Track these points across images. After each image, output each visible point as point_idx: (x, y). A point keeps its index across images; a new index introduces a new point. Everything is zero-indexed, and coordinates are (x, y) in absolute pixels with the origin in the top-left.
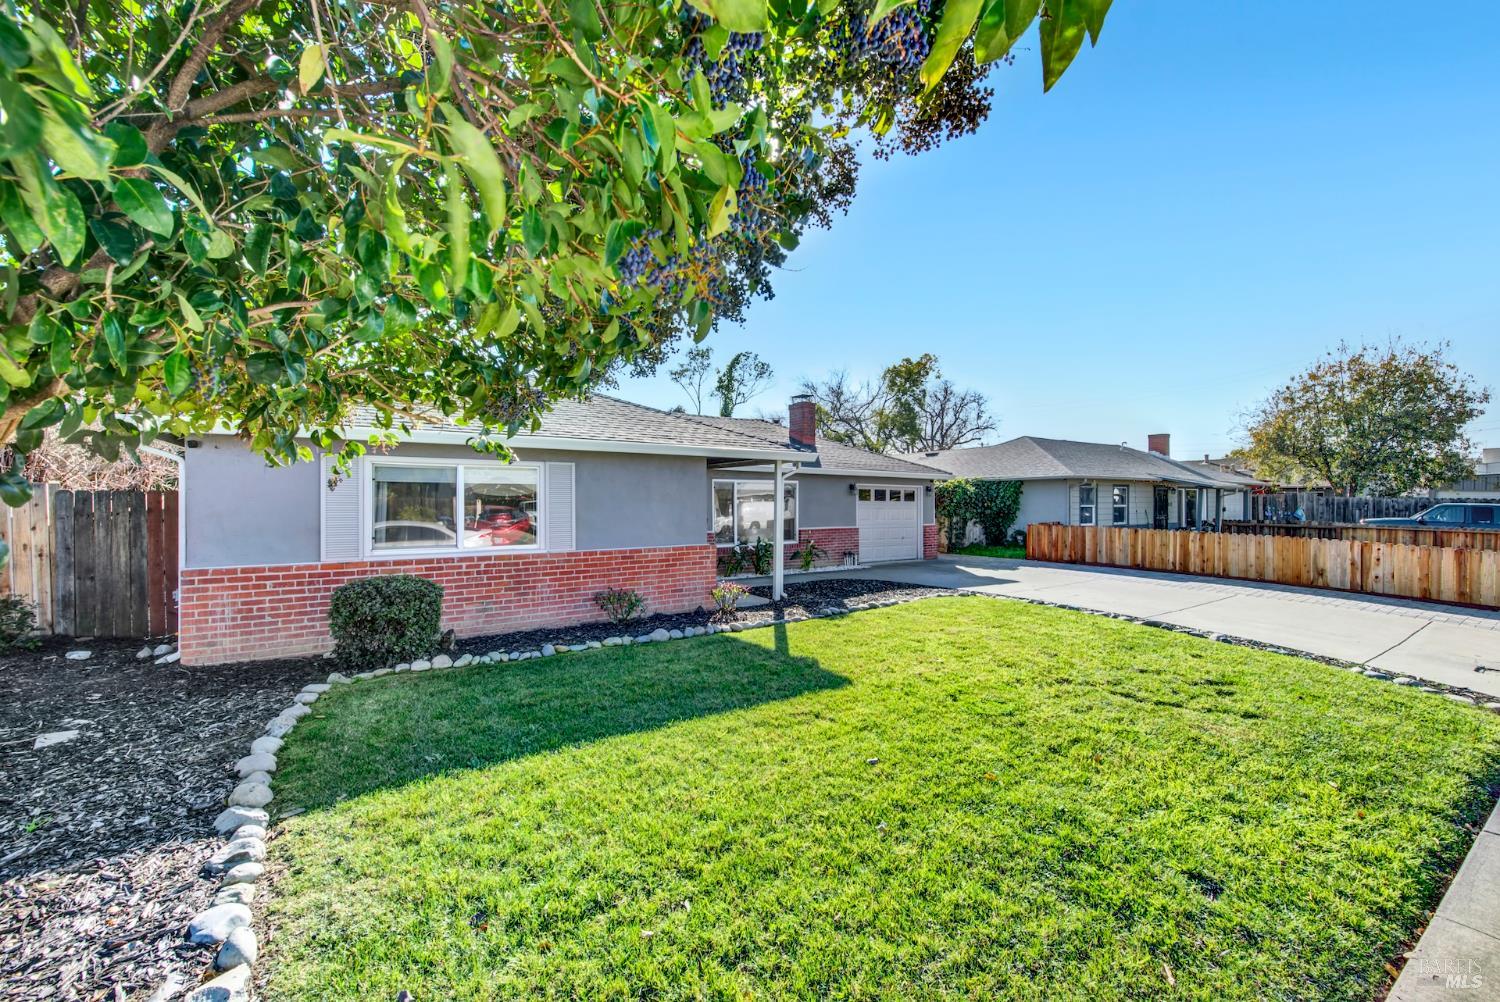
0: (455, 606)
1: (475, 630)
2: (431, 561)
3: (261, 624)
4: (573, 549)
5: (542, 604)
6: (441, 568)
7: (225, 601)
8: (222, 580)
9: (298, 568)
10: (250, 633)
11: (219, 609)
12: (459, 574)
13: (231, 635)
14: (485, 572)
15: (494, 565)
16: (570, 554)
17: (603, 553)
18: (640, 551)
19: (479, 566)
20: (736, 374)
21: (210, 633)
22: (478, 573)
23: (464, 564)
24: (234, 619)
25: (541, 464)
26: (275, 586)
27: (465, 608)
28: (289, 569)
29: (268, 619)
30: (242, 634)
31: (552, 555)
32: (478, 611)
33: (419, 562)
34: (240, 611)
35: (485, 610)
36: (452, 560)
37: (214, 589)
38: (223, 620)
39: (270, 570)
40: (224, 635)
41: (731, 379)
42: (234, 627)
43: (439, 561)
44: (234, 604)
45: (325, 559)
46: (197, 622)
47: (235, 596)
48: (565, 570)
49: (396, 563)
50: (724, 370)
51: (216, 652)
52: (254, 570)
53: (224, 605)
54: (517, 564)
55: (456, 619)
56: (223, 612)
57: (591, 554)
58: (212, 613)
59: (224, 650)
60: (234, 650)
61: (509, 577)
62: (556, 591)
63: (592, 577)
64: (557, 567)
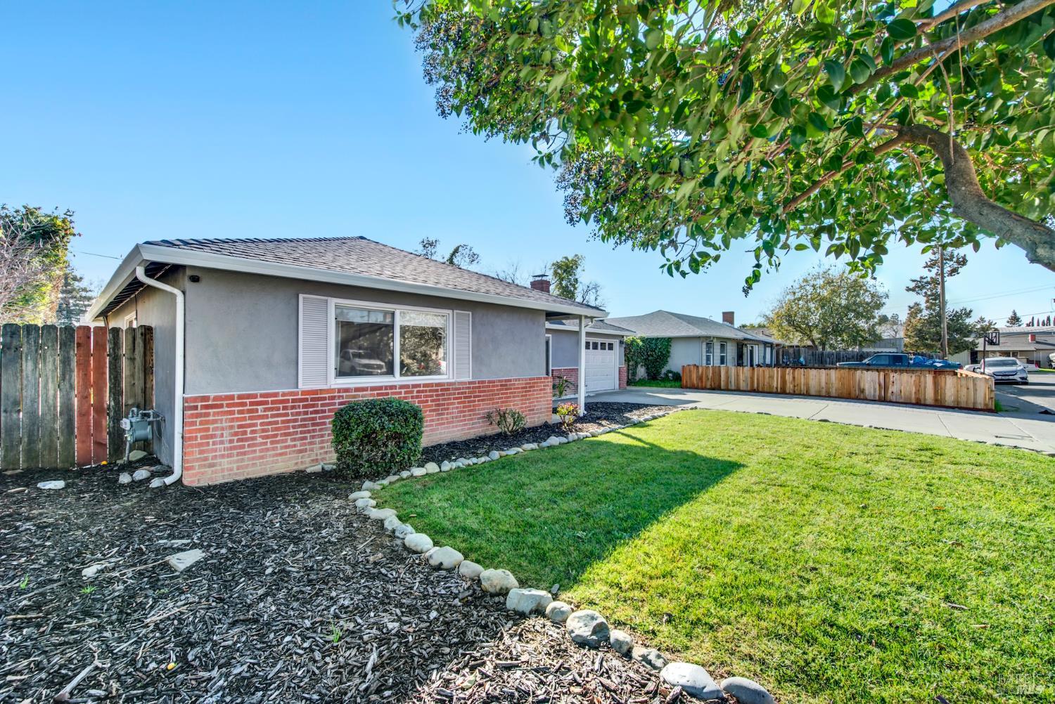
2: (380, 388)
3: (254, 445)
4: (470, 379)
5: (452, 422)
7: (224, 425)
8: (221, 406)
9: (284, 395)
10: (244, 453)
11: (219, 433)
13: (230, 456)
14: (417, 397)
15: (423, 391)
16: (470, 383)
17: (489, 382)
21: (211, 455)
23: (403, 391)
24: (231, 441)
25: (450, 312)
26: (266, 410)
28: (276, 395)
29: (259, 440)
30: (238, 454)
31: (459, 383)
33: (373, 389)
34: (236, 434)
36: (395, 387)
37: (215, 414)
38: (222, 442)
39: (262, 396)
40: (223, 456)
42: (231, 448)
43: (386, 388)
44: (231, 427)
45: (303, 386)
46: (200, 445)
47: (232, 420)
48: (470, 393)
49: (357, 390)
52: (249, 396)
53: (223, 429)
54: (437, 391)
56: (222, 435)
57: (483, 382)
58: (212, 436)
59: (223, 470)
60: (231, 469)
61: (432, 401)
62: (461, 412)
63: (483, 400)
64: (462, 393)
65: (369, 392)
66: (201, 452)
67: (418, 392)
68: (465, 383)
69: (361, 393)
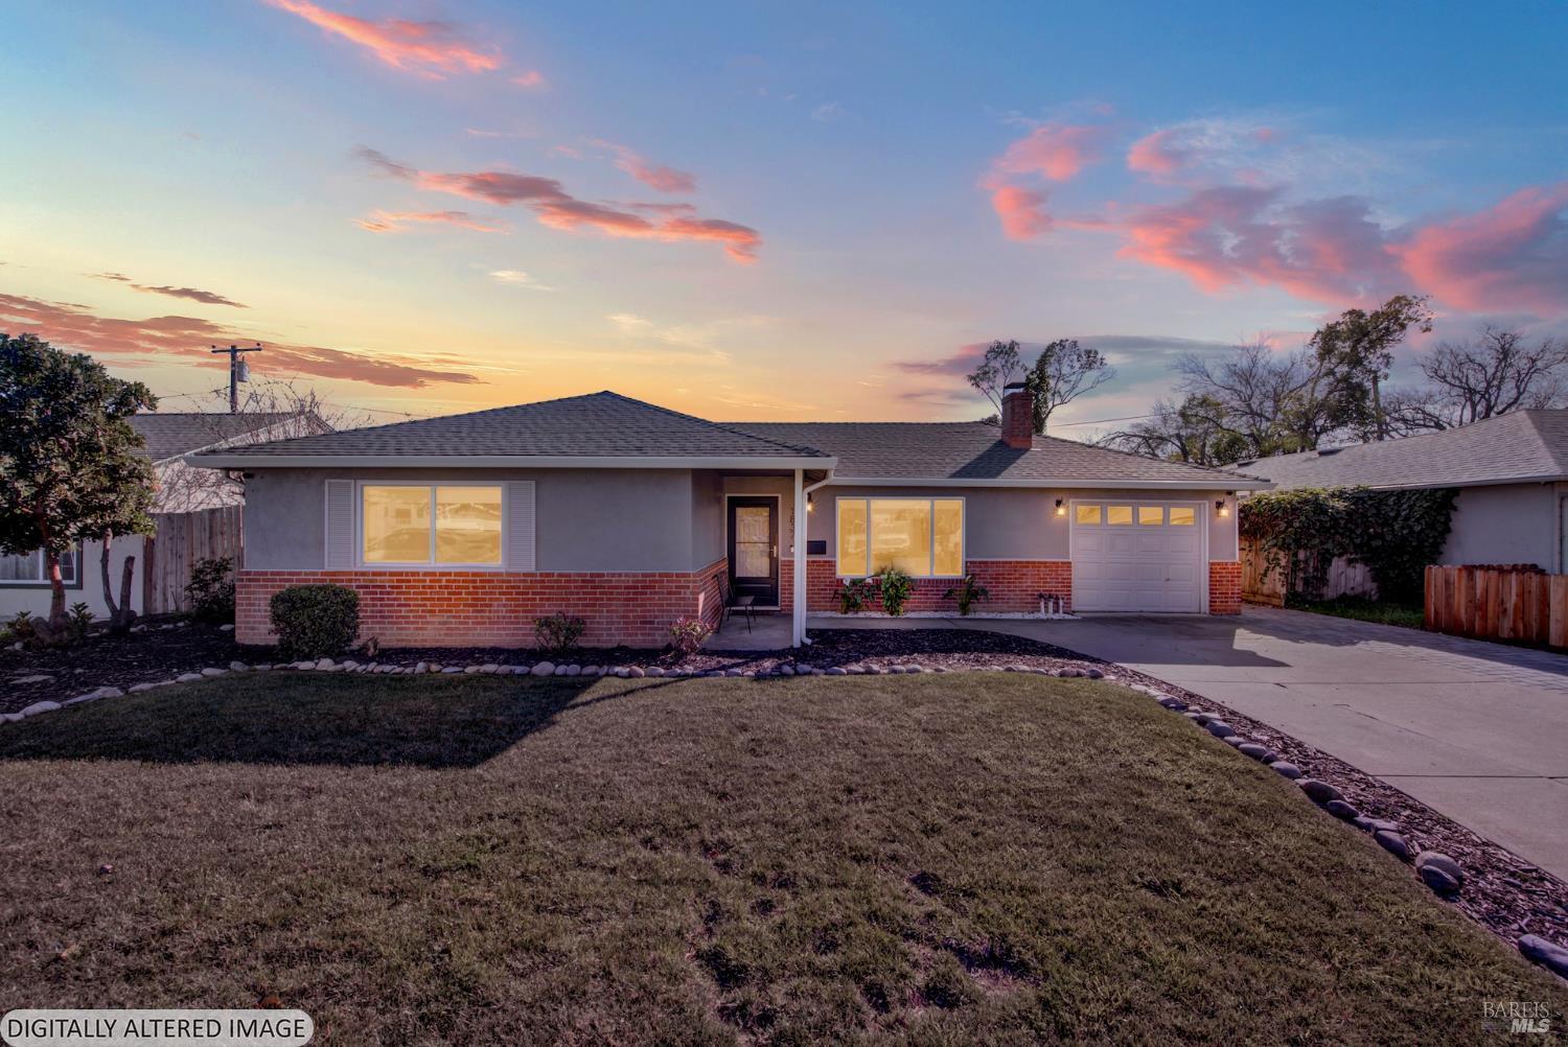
0: (420, 617)
1: (438, 641)
4: (533, 570)
5: (497, 623)
6: (409, 581)
7: (261, 596)
8: (258, 580)
9: (306, 574)
11: (257, 602)
12: (424, 587)
13: (265, 623)
14: (446, 587)
15: (454, 581)
16: (525, 575)
17: (560, 575)
18: (602, 575)
19: (440, 581)
20: (1050, 370)
21: (252, 620)
22: (440, 587)
23: (428, 579)
25: (502, 483)
27: (429, 619)
28: (299, 574)
31: (508, 574)
32: (440, 623)
35: (445, 623)
36: (418, 574)
37: (254, 586)
38: (259, 611)
39: (289, 574)
40: (260, 623)
41: (1043, 378)
42: (266, 616)
45: (327, 569)
46: (245, 611)
47: (267, 593)
48: (523, 589)
50: (1033, 366)
51: (254, 634)
52: (279, 574)
53: (260, 599)
54: (475, 581)
55: (421, 629)
56: (259, 605)
57: (548, 575)
58: (254, 605)
59: (261, 634)
60: (265, 635)
61: (467, 593)
62: (512, 611)
63: (548, 599)
64: (513, 587)
65: (387, 578)
66: (246, 616)
67: (448, 581)
68: (518, 575)
69: (379, 578)
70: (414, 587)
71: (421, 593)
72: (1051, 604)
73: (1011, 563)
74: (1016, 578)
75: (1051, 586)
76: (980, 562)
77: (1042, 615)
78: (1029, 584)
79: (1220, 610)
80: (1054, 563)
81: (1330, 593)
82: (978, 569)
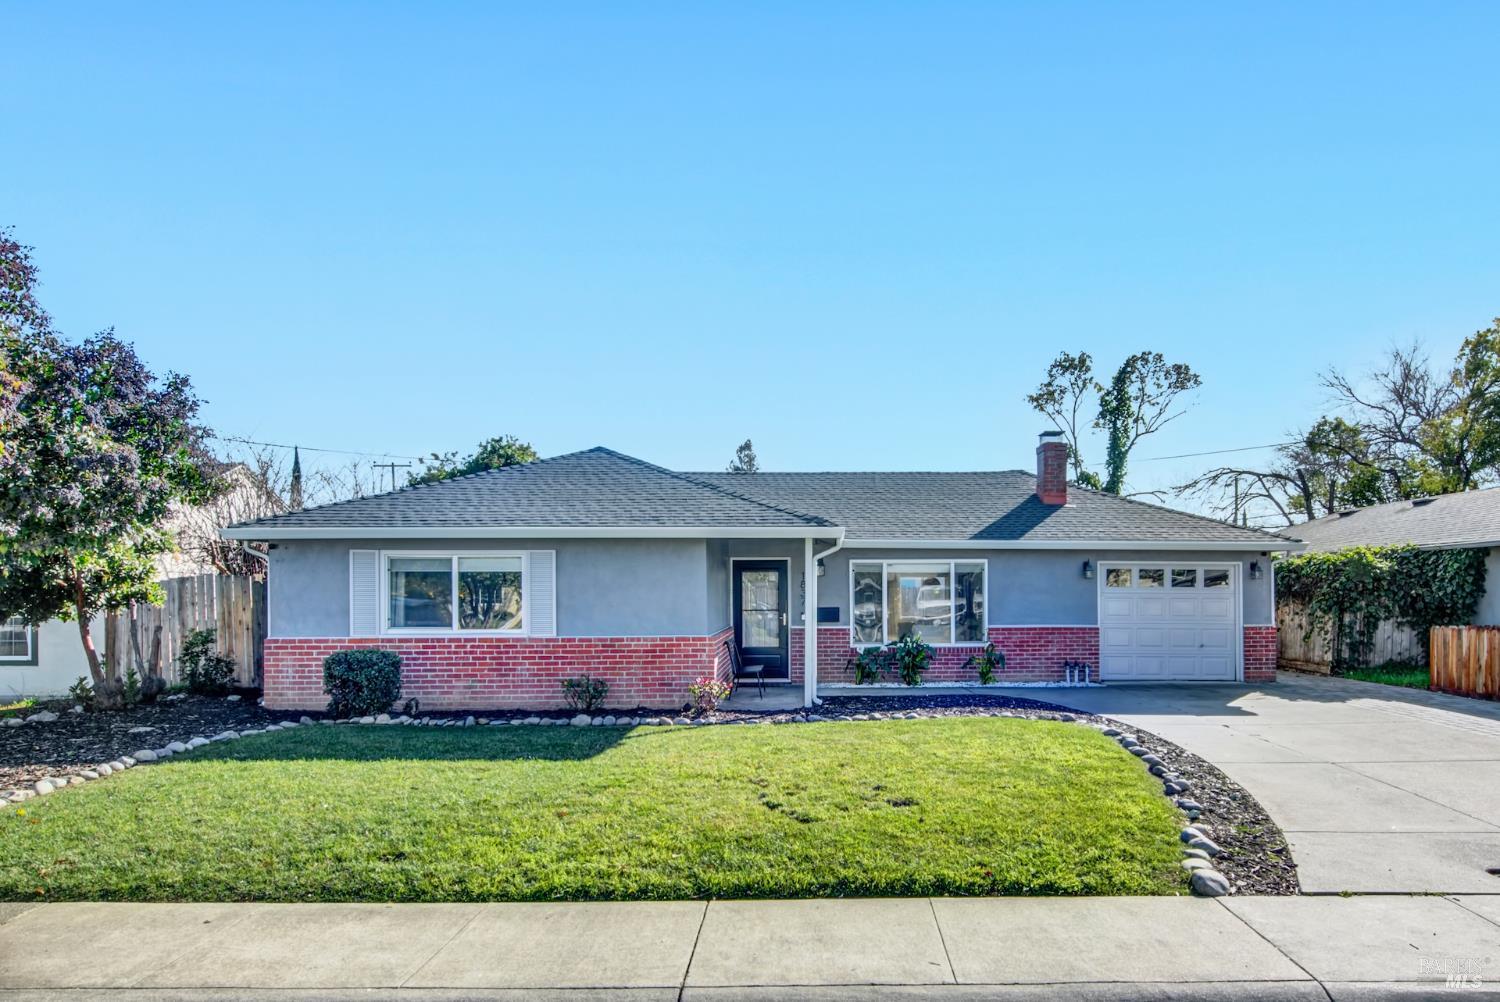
0: (446, 682)
1: (462, 704)
2: (426, 640)
3: (310, 683)
4: (554, 635)
5: (521, 687)
6: (434, 647)
7: (289, 663)
8: (286, 648)
9: (333, 641)
10: (303, 689)
11: (285, 669)
12: (449, 653)
13: (293, 689)
14: (471, 653)
15: (478, 647)
16: (547, 640)
17: (581, 640)
18: (622, 640)
19: (465, 647)
21: (280, 686)
22: (465, 653)
23: (453, 645)
24: (294, 677)
25: (526, 554)
26: (319, 654)
27: (454, 684)
28: (326, 641)
29: (314, 679)
30: (299, 689)
31: (531, 640)
32: (465, 687)
33: (417, 641)
34: (297, 672)
35: (470, 687)
36: (443, 640)
37: (283, 654)
38: (287, 677)
39: (316, 641)
40: (288, 689)
42: (294, 683)
43: (433, 640)
44: (294, 666)
45: (353, 636)
46: (274, 677)
47: (295, 660)
48: (546, 654)
49: (401, 641)
51: (283, 700)
52: (306, 641)
53: (288, 666)
54: (499, 647)
55: (447, 693)
56: (287, 672)
57: (569, 640)
58: (281, 672)
59: (288, 700)
60: (294, 700)
61: (491, 659)
62: (535, 675)
63: (570, 663)
64: (536, 652)
65: (414, 644)
66: (274, 683)
67: (472, 647)
68: (541, 640)
69: (405, 645)
70: (439, 653)
71: (446, 659)
72: (1076, 672)
73: (1035, 629)
74: (1041, 646)
75: (1077, 654)
76: (1003, 629)
77: (1067, 684)
78: (1055, 652)
79: (1253, 677)
80: (1081, 629)
81: (1377, 659)
82: (1001, 637)
